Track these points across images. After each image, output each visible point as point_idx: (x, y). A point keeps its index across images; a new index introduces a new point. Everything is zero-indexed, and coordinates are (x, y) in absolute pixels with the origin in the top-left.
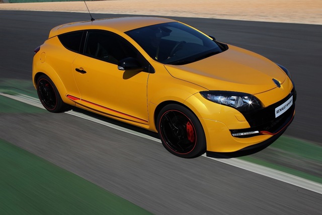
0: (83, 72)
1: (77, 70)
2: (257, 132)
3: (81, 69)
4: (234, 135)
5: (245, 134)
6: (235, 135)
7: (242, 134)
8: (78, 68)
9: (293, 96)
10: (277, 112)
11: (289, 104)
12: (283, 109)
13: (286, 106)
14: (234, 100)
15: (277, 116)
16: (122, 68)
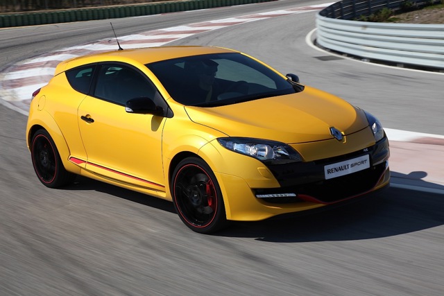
0: (90, 120)
1: (84, 118)
2: (293, 195)
3: (88, 117)
5: (275, 195)
6: (261, 196)
7: (271, 196)
8: (85, 115)
9: (368, 155)
10: (329, 172)
11: (356, 164)
12: (341, 169)
13: (350, 166)
14: (264, 150)
15: (328, 176)
16: (131, 110)
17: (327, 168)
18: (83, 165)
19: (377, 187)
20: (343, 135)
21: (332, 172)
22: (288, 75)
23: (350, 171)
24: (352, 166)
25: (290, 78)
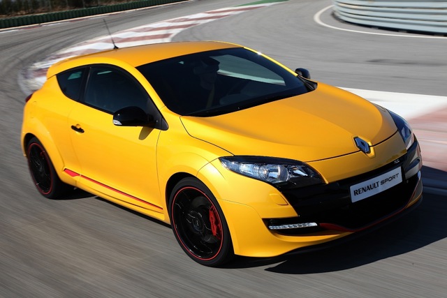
0: (81, 130)
1: (74, 128)
2: (314, 224)
3: (78, 127)
4: (271, 227)
5: (292, 226)
6: (275, 228)
7: (287, 227)
8: (75, 125)
9: (400, 168)
10: (356, 193)
11: (387, 180)
12: (369, 188)
13: (379, 184)
14: (277, 171)
15: (355, 199)
16: (118, 123)
17: (353, 188)
18: (77, 178)
19: (410, 204)
20: (369, 147)
21: (359, 194)
22: (297, 71)
23: (381, 189)
24: (383, 182)
25: (301, 74)
